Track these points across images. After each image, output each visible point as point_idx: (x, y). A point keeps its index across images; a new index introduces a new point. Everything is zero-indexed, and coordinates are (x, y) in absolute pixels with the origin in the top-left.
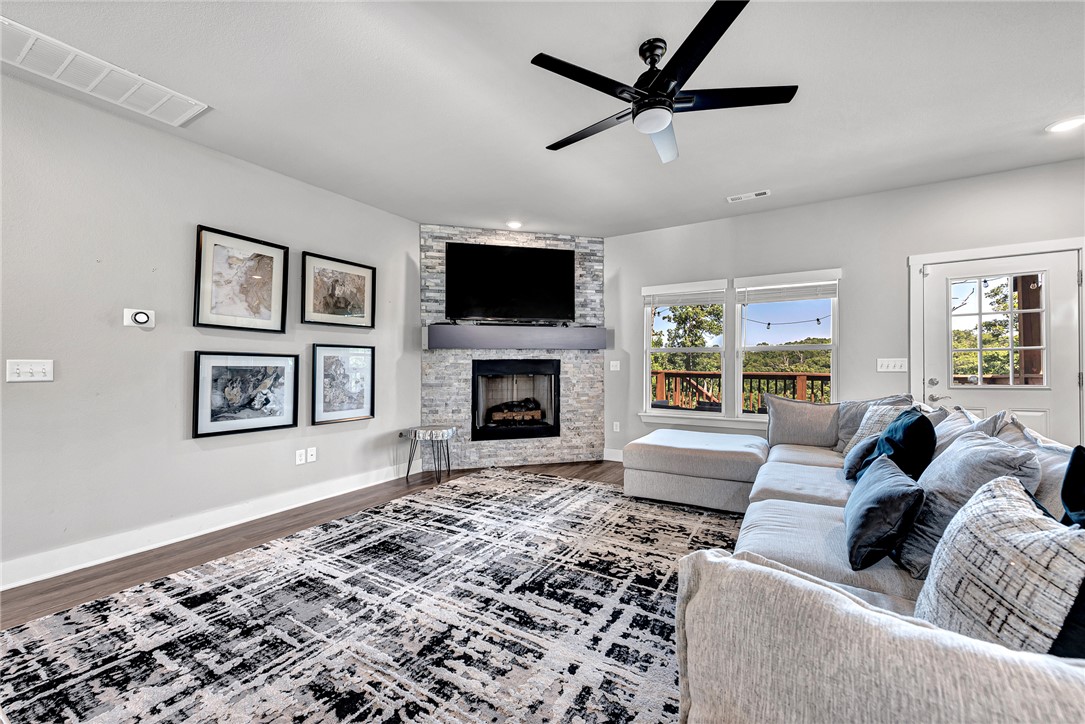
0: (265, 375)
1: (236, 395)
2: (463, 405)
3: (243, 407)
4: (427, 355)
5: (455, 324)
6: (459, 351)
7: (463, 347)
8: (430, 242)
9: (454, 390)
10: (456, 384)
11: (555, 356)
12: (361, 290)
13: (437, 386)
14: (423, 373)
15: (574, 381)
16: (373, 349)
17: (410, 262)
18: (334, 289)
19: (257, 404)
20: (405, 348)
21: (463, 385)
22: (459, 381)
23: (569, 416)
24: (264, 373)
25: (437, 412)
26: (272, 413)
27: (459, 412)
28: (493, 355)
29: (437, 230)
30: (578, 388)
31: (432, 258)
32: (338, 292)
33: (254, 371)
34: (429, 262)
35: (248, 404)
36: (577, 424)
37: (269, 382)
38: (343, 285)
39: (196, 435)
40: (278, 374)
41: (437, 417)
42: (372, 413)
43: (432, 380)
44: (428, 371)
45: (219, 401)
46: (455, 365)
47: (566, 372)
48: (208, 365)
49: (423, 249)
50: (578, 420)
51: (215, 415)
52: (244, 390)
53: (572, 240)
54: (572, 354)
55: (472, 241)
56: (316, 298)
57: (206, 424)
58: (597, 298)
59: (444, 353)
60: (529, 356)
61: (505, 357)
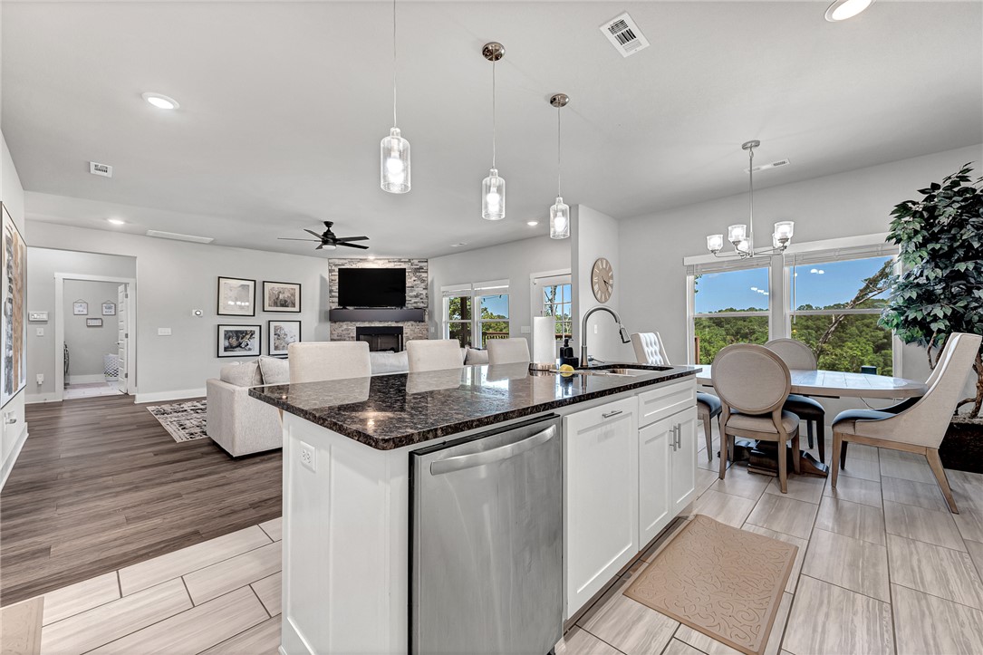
0: (247, 334)
4: (332, 324)
5: (344, 308)
6: (349, 323)
7: (351, 321)
8: (333, 268)
10: (347, 339)
11: (400, 325)
12: (293, 295)
13: (338, 340)
14: (331, 334)
15: (411, 338)
16: (300, 322)
17: (322, 279)
18: (279, 296)
19: (243, 345)
20: (320, 320)
21: (351, 339)
22: (349, 337)
24: (246, 333)
26: (250, 349)
28: (366, 325)
29: (337, 262)
31: (335, 275)
32: (281, 297)
33: (242, 332)
34: (333, 278)
35: (239, 345)
37: (248, 336)
38: (283, 293)
39: (218, 357)
40: (252, 333)
43: (335, 337)
44: (334, 331)
45: (227, 344)
46: (347, 330)
47: (406, 333)
48: (222, 329)
49: (330, 271)
51: (226, 349)
52: (237, 340)
53: (409, 261)
54: (409, 323)
55: (354, 266)
56: (270, 300)
57: (222, 353)
58: (424, 292)
59: (341, 324)
60: (386, 324)
61: (373, 325)
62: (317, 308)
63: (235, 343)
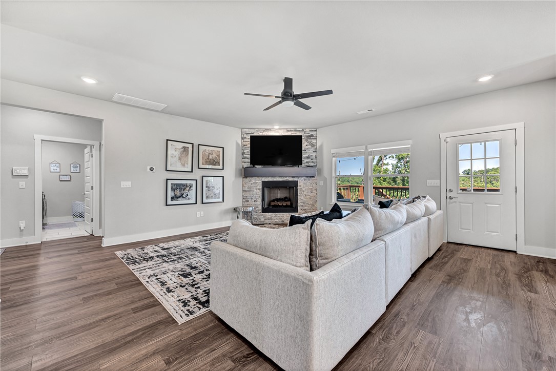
0: (187, 186)
1: (178, 193)
2: (258, 199)
3: (180, 197)
4: (244, 179)
5: (254, 167)
6: (256, 178)
7: (258, 177)
8: (245, 136)
9: (254, 193)
10: (255, 190)
11: (295, 179)
12: (218, 156)
13: (248, 191)
14: (243, 186)
15: (304, 190)
16: (223, 177)
17: (237, 144)
18: (209, 156)
19: (184, 196)
20: (236, 176)
21: (258, 191)
22: (257, 189)
23: (302, 204)
24: (186, 185)
25: (248, 201)
26: (189, 199)
27: (257, 201)
28: (270, 179)
29: (248, 131)
30: (305, 193)
31: (246, 141)
32: (210, 157)
33: (183, 185)
34: (245, 143)
35: (182, 196)
36: (305, 208)
37: (188, 189)
38: (212, 154)
39: (167, 205)
40: (191, 186)
41: (248, 203)
42: (223, 201)
43: (246, 189)
44: (245, 185)
45: (173, 195)
46: (255, 183)
47: (300, 186)
48: (170, 182)
49: (243, 138)
50: (306, 206)
51: (172, 199)
52: (180, 191)
53: (303, 130)
54: (303, 178)
55: (261, 134)
56: (203, 160)
57: (169, 202)
58: (314, 154)
59: (251, 178)
60: (285, 179)
61: (275, 180)
62: (234, 167)
63: (178, 195)
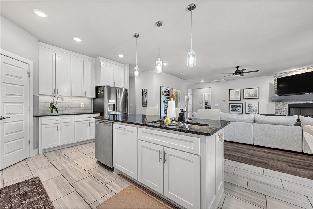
1: (234, 108)
3: (235, 110)
4: (276, 103)
5: (280, 96)
6: (284, 102)
7: (285, 101)
9: (282, 111)
12: (256, 92)
13: (278, 109)
14: (275, 107)
16: (259, 102)
17: (271, 84)
18: (250, 93)
19: (237, 110)
22: (284, 109)
24: (238, 106)
26: (239, 111)
28: (293, 103)
29: (277, 76)
32: (251, 93)
33: (236, 106)
34: (275, 83)
35: (236, 110)
37: (238, 107)
38: (252, 92)
40: (240, 106)
43: (277, 108)
44: (276, 106)
45: (232, 109)
46: (283, 105)
48: (231, 105)
49: (274, 80)
51: (232, 111)
52: (235, 108)
55: (286, 76)
56: (246, 95)
57: (230, 112)
59: (280, 102)
60: (306, 102)
62: (268, 96)
63: (234, 109)
